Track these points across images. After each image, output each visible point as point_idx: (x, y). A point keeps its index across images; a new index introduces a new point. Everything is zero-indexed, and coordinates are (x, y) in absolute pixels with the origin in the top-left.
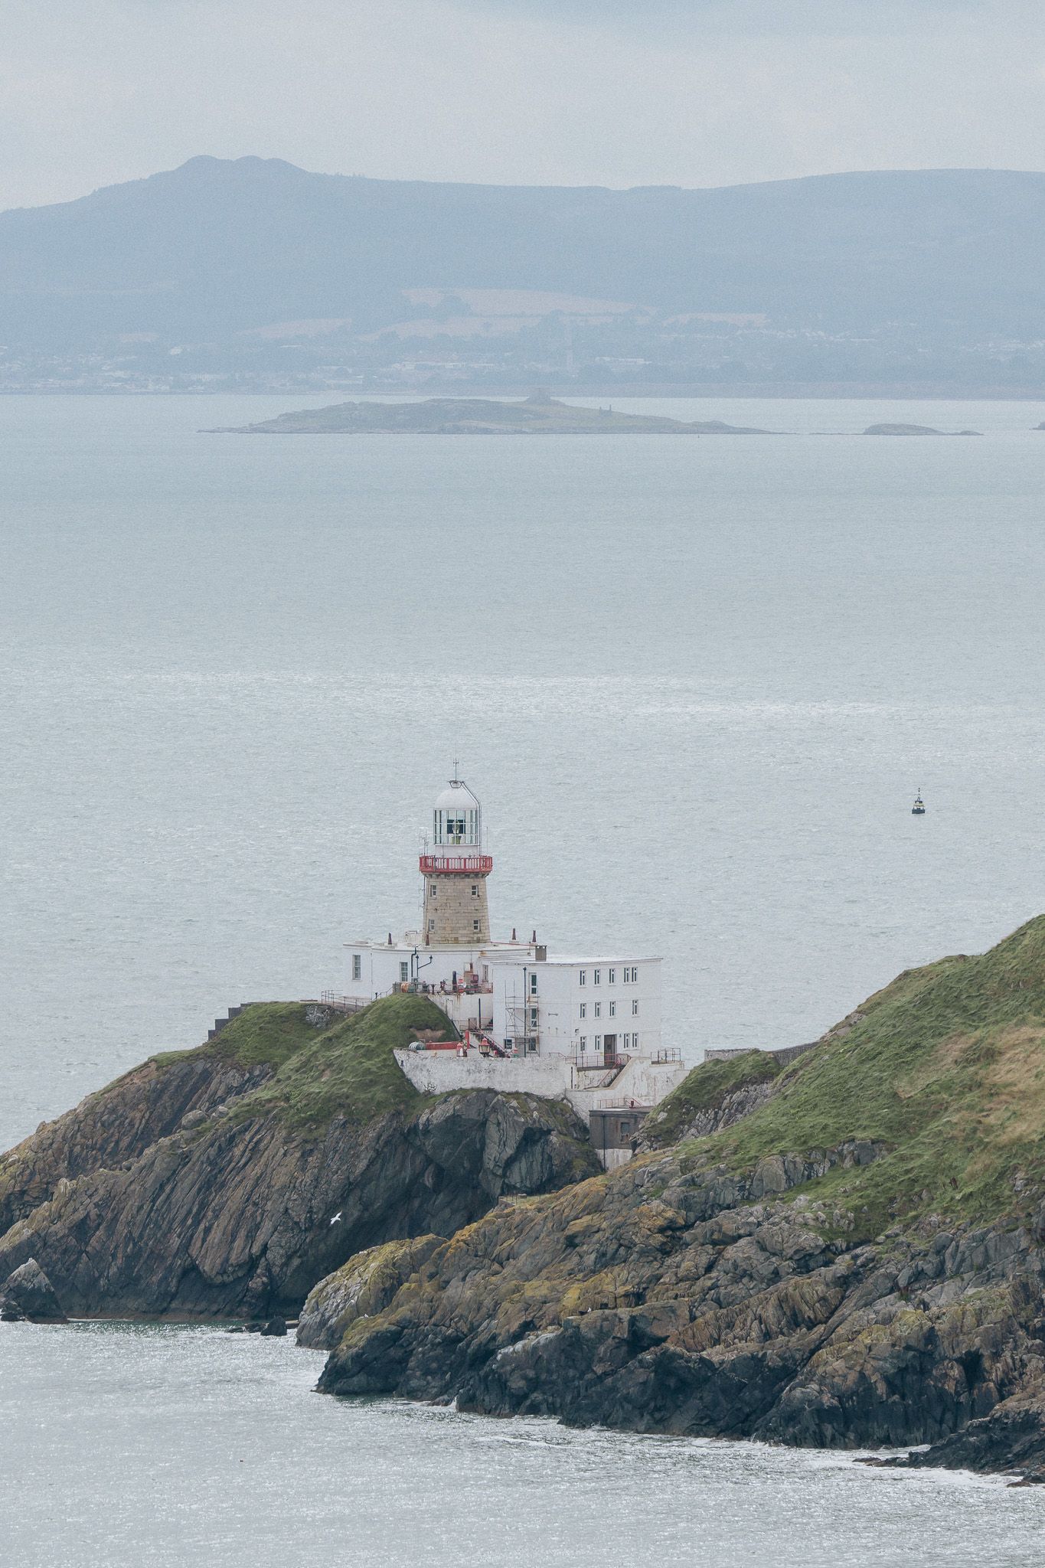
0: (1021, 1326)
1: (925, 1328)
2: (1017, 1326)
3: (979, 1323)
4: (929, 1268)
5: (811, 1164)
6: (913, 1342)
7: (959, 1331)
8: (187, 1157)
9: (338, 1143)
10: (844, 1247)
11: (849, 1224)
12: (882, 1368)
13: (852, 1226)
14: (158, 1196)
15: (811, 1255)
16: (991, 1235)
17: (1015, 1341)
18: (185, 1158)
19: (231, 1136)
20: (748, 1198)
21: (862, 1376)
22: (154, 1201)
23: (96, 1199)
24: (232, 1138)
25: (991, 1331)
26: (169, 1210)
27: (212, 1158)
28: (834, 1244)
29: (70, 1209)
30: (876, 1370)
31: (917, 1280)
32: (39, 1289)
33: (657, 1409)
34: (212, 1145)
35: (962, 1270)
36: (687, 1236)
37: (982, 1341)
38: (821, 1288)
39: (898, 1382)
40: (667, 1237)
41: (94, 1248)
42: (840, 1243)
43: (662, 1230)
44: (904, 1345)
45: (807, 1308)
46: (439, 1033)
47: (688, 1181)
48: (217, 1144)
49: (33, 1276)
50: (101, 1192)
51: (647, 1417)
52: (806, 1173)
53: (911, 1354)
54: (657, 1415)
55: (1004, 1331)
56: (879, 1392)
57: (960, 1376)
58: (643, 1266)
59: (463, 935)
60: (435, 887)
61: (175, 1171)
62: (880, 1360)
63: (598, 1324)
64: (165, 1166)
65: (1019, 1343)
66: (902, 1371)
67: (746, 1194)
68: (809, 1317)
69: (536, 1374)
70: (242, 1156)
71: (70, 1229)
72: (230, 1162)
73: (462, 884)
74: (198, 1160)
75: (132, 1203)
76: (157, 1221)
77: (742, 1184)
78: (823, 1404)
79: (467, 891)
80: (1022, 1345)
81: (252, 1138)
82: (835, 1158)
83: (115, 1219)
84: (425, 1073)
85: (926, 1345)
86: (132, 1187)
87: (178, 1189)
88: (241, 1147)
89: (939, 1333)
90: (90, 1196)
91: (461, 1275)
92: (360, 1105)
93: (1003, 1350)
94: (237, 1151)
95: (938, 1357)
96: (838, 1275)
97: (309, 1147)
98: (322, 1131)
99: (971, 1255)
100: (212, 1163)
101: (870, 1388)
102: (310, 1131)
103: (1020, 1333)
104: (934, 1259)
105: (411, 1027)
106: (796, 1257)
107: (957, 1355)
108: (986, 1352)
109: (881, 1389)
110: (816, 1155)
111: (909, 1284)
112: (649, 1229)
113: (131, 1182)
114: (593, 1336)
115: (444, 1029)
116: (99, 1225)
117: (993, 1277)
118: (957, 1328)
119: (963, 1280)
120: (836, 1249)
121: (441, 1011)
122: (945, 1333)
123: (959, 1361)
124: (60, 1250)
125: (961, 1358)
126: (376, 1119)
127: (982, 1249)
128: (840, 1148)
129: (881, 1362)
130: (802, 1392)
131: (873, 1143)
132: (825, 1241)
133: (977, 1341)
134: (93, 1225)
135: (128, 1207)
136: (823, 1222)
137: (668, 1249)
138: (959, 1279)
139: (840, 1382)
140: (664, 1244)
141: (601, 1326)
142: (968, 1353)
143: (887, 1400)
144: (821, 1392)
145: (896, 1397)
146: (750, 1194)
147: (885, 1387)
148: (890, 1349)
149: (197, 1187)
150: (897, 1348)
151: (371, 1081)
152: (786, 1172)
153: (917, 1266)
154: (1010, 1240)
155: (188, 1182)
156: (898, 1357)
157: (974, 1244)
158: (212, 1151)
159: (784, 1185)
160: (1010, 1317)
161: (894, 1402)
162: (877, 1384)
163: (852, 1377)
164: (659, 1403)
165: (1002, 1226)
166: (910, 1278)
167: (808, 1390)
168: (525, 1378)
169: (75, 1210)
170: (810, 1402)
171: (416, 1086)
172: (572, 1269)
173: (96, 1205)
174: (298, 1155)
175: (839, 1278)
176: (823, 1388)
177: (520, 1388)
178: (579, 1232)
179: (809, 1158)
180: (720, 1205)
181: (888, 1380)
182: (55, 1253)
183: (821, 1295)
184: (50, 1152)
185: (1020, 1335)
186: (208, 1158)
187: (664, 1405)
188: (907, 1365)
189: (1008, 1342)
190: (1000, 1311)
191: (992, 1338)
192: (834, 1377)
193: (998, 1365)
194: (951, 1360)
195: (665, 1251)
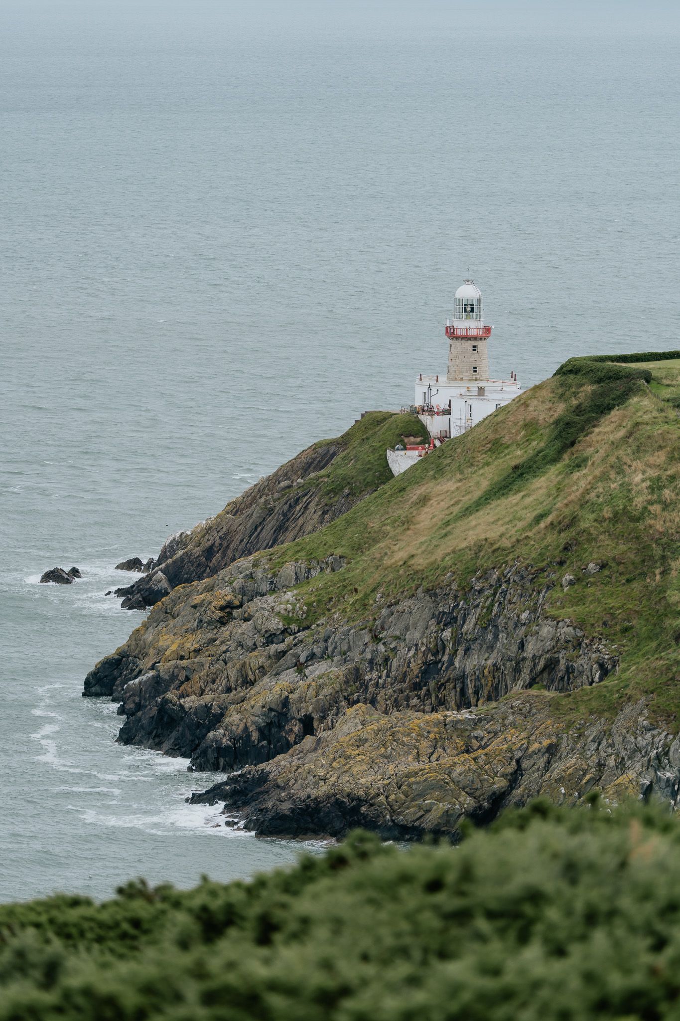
0: (345, 698)
1: (283, 696)
2: (341, 698)
3: (317, 695)
4: (317, 650)
5: (310, 569)
6: (273, 706)
7: (303, 699)
8: (272, 510)
9: (342, 507)
10: (296, 630)
11: (302, 614)
12: (257, 722)
13: (304, 616)
14: (253, 533)
15: (275, 634)
16: (352, 632)
17: (338, 709)
18: (271, 510)
19: (297, 499)
20: (274, 590)
21: (246, 728)
22: (250, 537)
23: (221, 534)
24: (298, 499)
25: (321, 701)
26: (257, 542)
27: (285, 511)
28: (290, 628)
29: (206, 539)
30: (254, 723)
31: (312, 659)
32: (161, 590)
33: (157, 736)
34: (286, 503)
35: (335, 654)
36: (235, 613)
37: (313, 708)
38: (261, 660)
39: (266, 732)
40: (226, 613)
41: (214, 564)
42: (294, 627)
43: (222, 608)
44: (268, 707)
45: (251, 673)
46: (419, 439)
47: (248, 575)
48: (289, 503)
49: (158, 582)
50: (224, 529)
51: (151, 741)
52: (306, 575)
53: (273, 713)
54: (157, 740)
55: (331, 702)
56: (253, 738)
57: (299, 731)
58: (209, 632)
59: (466, 376)
60: (451, 345)
61: (264, 518)
62: (256, 716)
63: (171, 670)
64: (258, 515)
65: (340, 710)
66: (269, 725)
67: (273, 586)
68: (250, 679)
69: (140, 700)
70: (300, 511)
71: (203, 552)
72: (293, 514)
73: (466, 344)
74: (277, 512)
75: (238, 537)
76: (250, 549)
77: (272, 580)
78: (222, 744)
79: (469, 348)
80: (342, 712)
81: (306, 501)
82: (324, 566)
83: (228, 546)
84: (397, 465)
85: (283, 708)
86: (240, 528)
87: (264, 530)
88: (300, 506)
89: (291, 700)
90: (218, 532)
91: (155, 624)
92: (358, 484)
93: (328, 715)
94: (298, 508)
95: (290, 717)
96: (279, 651)
97: (327, 508)
98: (336, 499)
99: (340, 644)
100: (284, 515)
101: (249, 736)
102: (330, 498)
103: (343, 703)
104: (322, 645)
105: (402, 435)
106: (266, 636)
107: (299, 717)
108: (316, 716)
109: (255, 736)
110: (314, 563)
111: (306, 661)
112: (215, 607)
113: (240, 525)
114: (168, 678)
115: (421, 436)
116: (220, 549)
117: (348, 661)
118: (302, 698)
119: (333, 661)
120: (292, 631)
121: (423, 425)
122: (294, 700)
123: (300, 720)
124: (196, 564)
125: (301, 718)
126: (364, 493)
127: (347, 640)
128: (327, 559)
129: (257, 718)
130: (214, 735)
131: (340, 558)
132: (284, 625)
133: (310, 709)
134: (216, 550)
135: (235, 540)
136: (289, 612)
137: (225, 621)
138: (330, 660)
139: (235, 729)
140: (221, 617)
141: (173, 671)
142: (305, 715)
143: (257, 745)
144: (224, 735)
145: (264, 743)
146: (275, 587)
147: (257, 735)
148: (261, 709)
149: (274, 529)
150: (264, 709)
151: (369, 468)
152: (296, 574)
153: (312, 649)
154: (360, 635)
155: (270, 525)
156: (265, 715)
157: (343, 637)
158: (286, 507)
159: (293, 582)
160: (337, 692)
161: (263, 746)
162: (253, 733)
163: (242, 726)
164: (159, 731)
165: (359, 626)
166: (307, 657)
167: (217, 733)
168: (134, 702)
169: (208, 540)
170: (217, 741)
171: (393, 472)
172: (188, 629)
173: (220, 537)
174: (320, 513)
175: (280, 652)
176: (227, 732)
177: (131, 708)
178: (198, 604)
179: (310, 565)
180: (260, 593)
181: (260, 730)
182: (192, 566)
183: (261, 664)
184: (250, 498)
185: (342, 705)
186: (283, 511)
187: (162, 733)
188: (271, 721)
189: (332, 710)
190: (331, 687)
191: (322, 706)
192: (232, 725)
193: (322, 725)
194: (296, 720)
195: (222, 622)
